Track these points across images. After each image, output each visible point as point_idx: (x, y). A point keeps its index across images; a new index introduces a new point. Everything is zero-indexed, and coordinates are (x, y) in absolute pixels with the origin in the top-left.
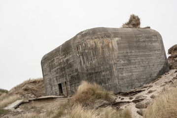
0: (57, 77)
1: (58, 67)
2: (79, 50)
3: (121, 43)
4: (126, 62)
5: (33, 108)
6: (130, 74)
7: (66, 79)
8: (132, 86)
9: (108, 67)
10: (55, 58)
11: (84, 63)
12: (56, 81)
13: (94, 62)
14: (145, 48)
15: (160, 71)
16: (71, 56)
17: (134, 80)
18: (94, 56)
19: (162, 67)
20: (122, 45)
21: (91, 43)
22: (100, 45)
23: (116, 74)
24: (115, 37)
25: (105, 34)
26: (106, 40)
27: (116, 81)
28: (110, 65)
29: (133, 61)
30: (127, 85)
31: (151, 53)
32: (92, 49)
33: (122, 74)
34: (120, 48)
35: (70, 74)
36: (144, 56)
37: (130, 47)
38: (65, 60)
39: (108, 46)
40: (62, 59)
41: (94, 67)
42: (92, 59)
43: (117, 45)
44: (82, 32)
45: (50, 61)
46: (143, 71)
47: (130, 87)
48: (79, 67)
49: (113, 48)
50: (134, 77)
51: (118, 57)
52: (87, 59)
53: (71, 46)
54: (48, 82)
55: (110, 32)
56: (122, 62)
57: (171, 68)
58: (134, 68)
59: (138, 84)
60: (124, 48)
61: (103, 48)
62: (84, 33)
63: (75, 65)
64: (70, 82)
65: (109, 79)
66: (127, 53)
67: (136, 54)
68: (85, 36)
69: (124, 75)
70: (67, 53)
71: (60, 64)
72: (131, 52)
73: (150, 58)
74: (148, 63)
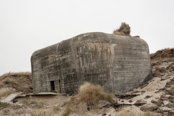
0: (49, 74)
1: (53, 65)
2: (79, 52)
3: (117, 49)
4: (120, 67)
5: (33, 103)
6: (123, 78)
7: (61, 77)
8: (124, 89)
9: (105, 70)
10: (49, 56)
11: (83, 64)
12: (48, 78)
13: (93, 64)
14: (136, 55)
15: (146, 78)
16: (69, 56)
17: (125, 84)
18: (93, 59)
19: (148, 74)
20: (118, 51)
21: (91, 46)
22: (99, 49)
23: (111, 77)
24: (113, 42)
25: (105, 40)
26: (105, 45)
27: (112, 84)
28: (107, 68)
29: (126, 66)
30: (119, 88)
31: (140, 61)
32: (92, 52)
33: (117, 77)
34: (116, 54)
35: (66, 73)
36: (135, 62)
37: (124, 54)
38: (61, 59)
39: (107, 50)
40: (58, 57)
41: (93, 69)
42: (91, 61)
43: (114, 51)
44: (83, 35)
45: (42, 58)
46: (133, 77)
47: (122, 91)
48: (77, 67)
49: (111, 54)
50: (126, 82)
51: (114, 62)
52: (87, 61)
53: (70, 47)
54: (38, 78)
55: (108, 37)
56: (117, 67)
57: (154, 75)
58: (126, 73)
59: (128, 88)
60: (120, 54)
61: (102, 52)
62: (84, 36)
63: (72, 65)
64: (65, 80)
65: (105, 81)
66: (122, 58)
67: (128, 60)
68: (86, 39)
69: (118, 79)
70: (65, 53)
71: (55, 62)
72: (124, 58)
73: (139, 65)
74: (137, 70)
